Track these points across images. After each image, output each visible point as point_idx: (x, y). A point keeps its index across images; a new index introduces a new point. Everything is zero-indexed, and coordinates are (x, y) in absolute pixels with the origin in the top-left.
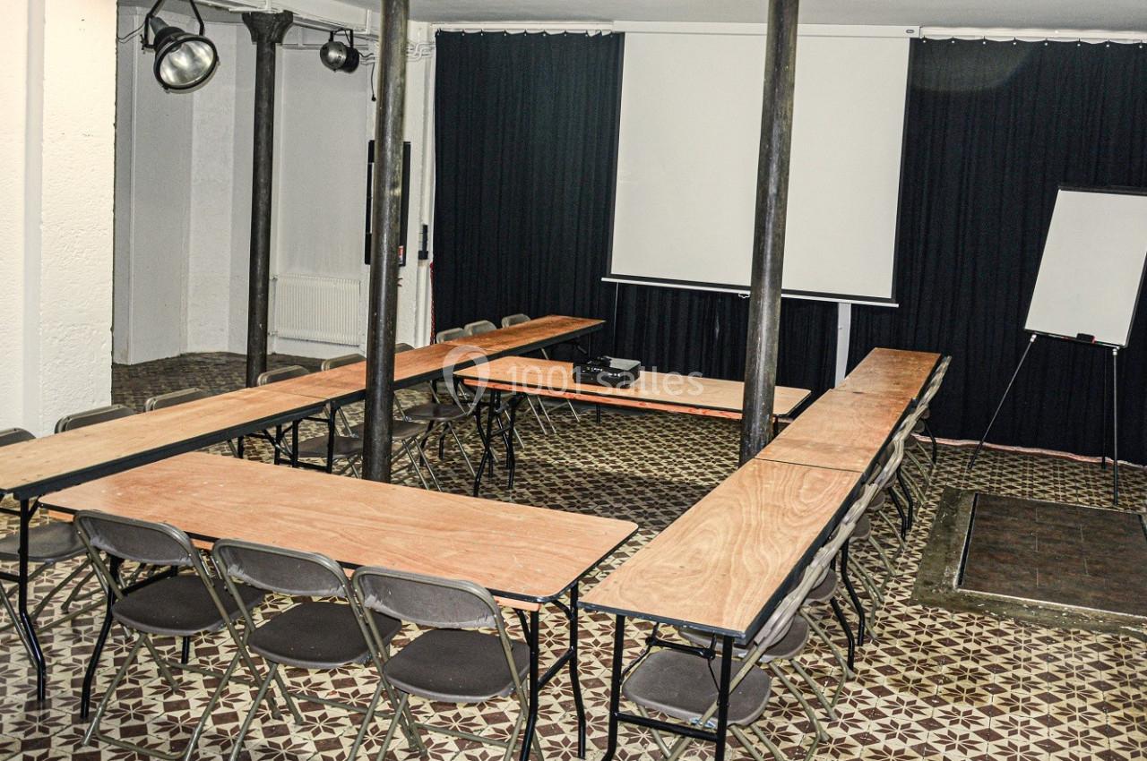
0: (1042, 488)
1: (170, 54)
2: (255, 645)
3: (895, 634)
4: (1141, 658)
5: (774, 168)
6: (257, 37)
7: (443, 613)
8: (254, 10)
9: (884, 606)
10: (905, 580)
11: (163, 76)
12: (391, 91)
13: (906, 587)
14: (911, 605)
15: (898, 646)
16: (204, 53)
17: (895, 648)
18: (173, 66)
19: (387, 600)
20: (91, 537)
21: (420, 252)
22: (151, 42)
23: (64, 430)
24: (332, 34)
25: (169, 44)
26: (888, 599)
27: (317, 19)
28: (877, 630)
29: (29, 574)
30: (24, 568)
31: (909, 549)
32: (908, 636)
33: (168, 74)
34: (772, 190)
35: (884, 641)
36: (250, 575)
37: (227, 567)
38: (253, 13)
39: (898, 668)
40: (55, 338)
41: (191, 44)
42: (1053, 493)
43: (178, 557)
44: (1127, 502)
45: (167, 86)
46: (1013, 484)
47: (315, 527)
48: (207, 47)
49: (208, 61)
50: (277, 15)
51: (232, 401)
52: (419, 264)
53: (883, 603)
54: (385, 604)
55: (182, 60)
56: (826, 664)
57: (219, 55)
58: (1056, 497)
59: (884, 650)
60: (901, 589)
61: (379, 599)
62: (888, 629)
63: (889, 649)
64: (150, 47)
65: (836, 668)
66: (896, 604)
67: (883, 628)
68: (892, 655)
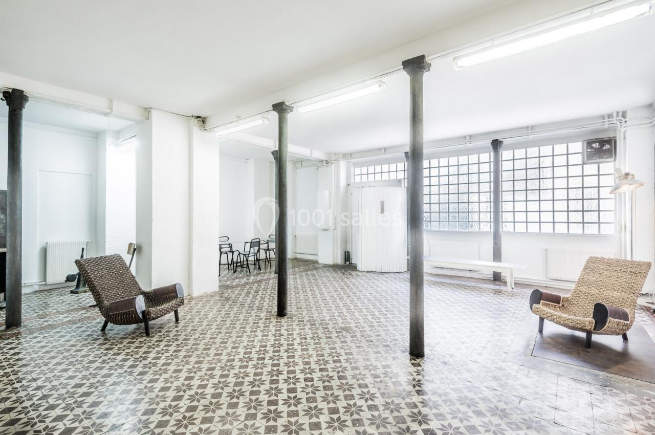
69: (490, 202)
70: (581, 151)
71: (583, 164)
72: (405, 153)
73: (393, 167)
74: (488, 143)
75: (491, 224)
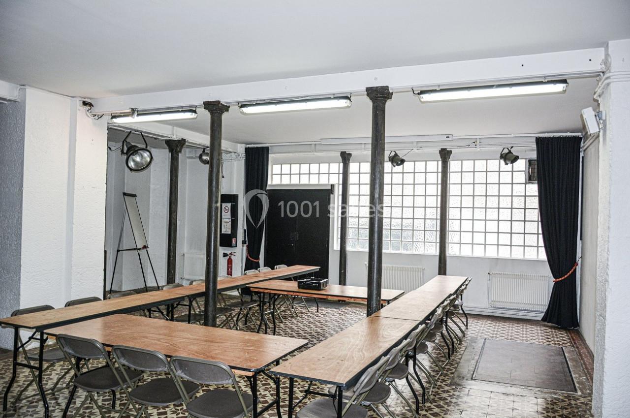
0: (516, 336)
1: (131, 156)
2: (132, 396)
3: (440, 399)
4: (558, 409)
5: (377, 186)
6: (171, 150)
7: (209, 377)
8: (169, 138)
9: (437, 387)
10: (448, 375)
11: (130, 165)
12: (215, 161)
13: (448, 378)
14: (449, 386)
15: (441, 404)
16: (146, 155)
17: (440, 405)
18: (134, 161)
19: (186, 372)
20: (65, 347)
21: (243, 241)
22: (125, 151)
23: (69, 306)
24: (204, 149)
25: (131, 152)
26: (439, 383)
27: (196, 143)
28: (432, 397)
29: (43, 369)
30: (41, 364)
31: (452, 362)
32: (447, 399)
33: (131, 164)
34: (377, 196)
35: (435, 402)
36: (129, 362)
37: (119, 359)
38: (169, 140)
39: (440, 414)
40: (79, 273)
41: (141, 152)
42: (521, 339)
43: (99, 355)
44: (556, 342)
45: (131, 170)
46: (503, 335)
47: (161, 342)
48: (148, 153)
49: (148, 159)
50: (179, 140)
51: (145, 296)
52: (243, 246)
53: (436, 385)
54: (185, 374)
55: (138, 159)
56: (406, 412)
57: (153, 156)
58: (523, 340)
59: (434, 406)
60: (446, 379)
61: (182, 372)
62: (438, 396)
63: (437, 405)
64: (125, 153)
65: (410, 414)
66: (443, 386)
67: (435, 396)
68: (438, 408)
69: (437, 219)
70: (524, 170)
71: (526, 184)
72: (342, 152)
73: (324, 167)
74: (436, 151)
75: (436, 245)
